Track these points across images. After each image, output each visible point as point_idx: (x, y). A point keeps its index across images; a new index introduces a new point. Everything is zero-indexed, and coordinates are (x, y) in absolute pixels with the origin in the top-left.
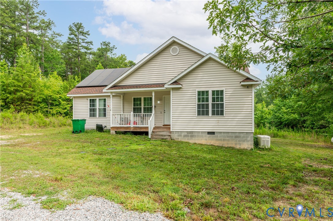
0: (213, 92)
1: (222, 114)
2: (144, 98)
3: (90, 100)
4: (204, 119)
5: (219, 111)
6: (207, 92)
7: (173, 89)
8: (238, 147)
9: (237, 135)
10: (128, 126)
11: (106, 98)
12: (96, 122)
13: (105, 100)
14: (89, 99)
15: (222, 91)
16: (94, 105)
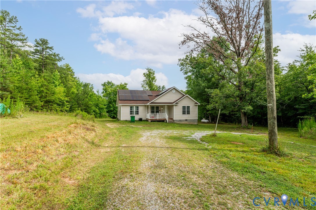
0: (187, 106)
1: (189, 114)
2: (156, 107)
4: (184, 115)
5: (188, 113)
6: (185, 106)
7: (175, 105)
8: (194, 124)
9: (193, 120)
10: (156, 118)
13: (138, 107)
14: (130, 106)
15: (189, 106)
16: (132, 109)
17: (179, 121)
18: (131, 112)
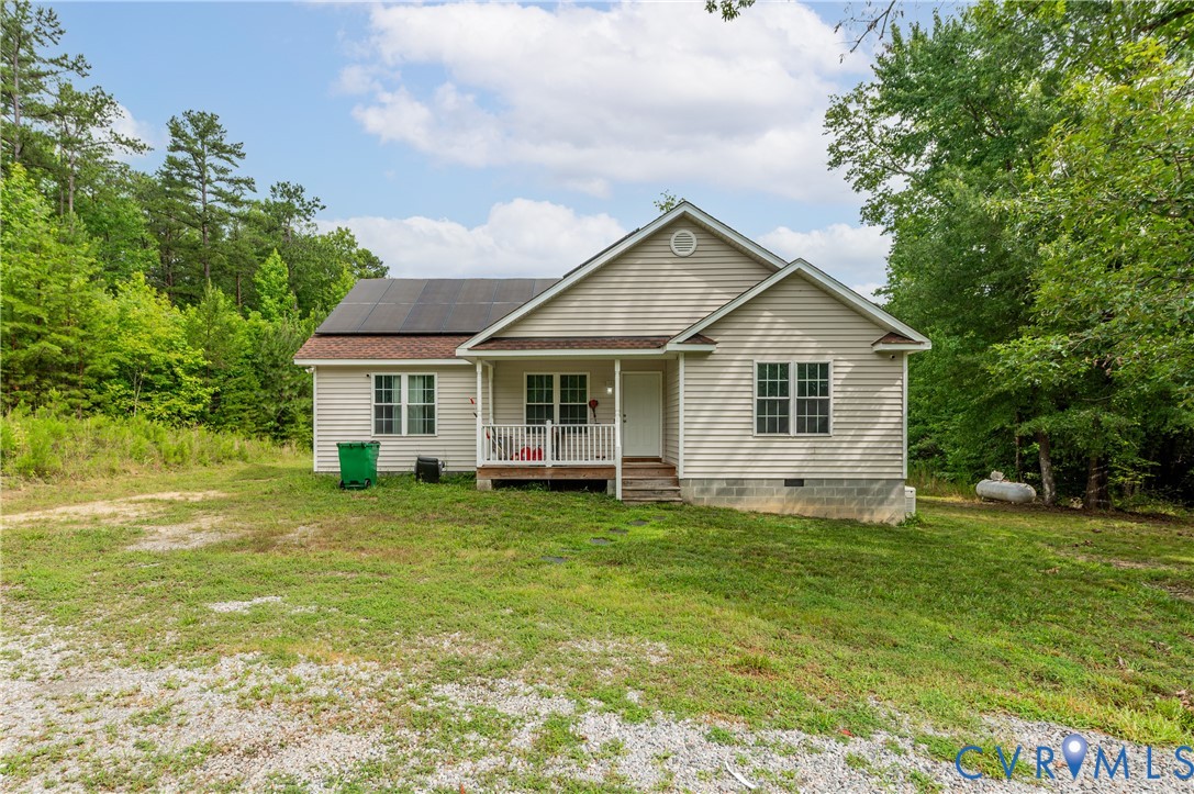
0: (801, 367)
1: (824, 428)
2: (562, 377)
3: (378, 379)
4: (777, 442)
5: (816, 421)
6: (785, 367)
7: (689, 356)
8: (866, 518)
9: (863, 485)
10: (537, 462)
11: (436, 375)
12: (415, 448)
13: (431, 379)
14: (373, 375)
15: (825, 367)
16: (388, 394)
18: (385, 418)
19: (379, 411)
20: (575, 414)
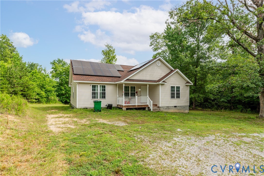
0: (176, 87)
2: (131, 87)
3: (93, 86)
4: (173, 100)
5: (178, 96)
6: (174, 87)
7: (161, 84)
9: (184, 107)
10: (134, 104)
11: (106, 85)
13: (105, 86)
15: (179, 87)
16: (95, 89)
17: (166, 109)
18: (94, 95)
19: (93, 93)
20: (133, 95)
